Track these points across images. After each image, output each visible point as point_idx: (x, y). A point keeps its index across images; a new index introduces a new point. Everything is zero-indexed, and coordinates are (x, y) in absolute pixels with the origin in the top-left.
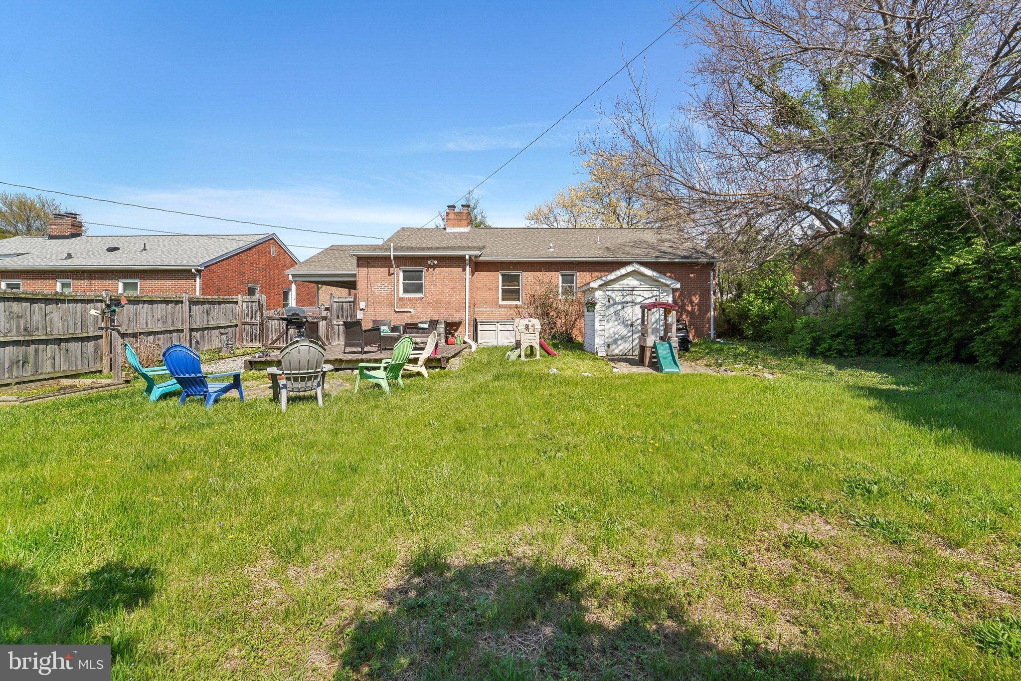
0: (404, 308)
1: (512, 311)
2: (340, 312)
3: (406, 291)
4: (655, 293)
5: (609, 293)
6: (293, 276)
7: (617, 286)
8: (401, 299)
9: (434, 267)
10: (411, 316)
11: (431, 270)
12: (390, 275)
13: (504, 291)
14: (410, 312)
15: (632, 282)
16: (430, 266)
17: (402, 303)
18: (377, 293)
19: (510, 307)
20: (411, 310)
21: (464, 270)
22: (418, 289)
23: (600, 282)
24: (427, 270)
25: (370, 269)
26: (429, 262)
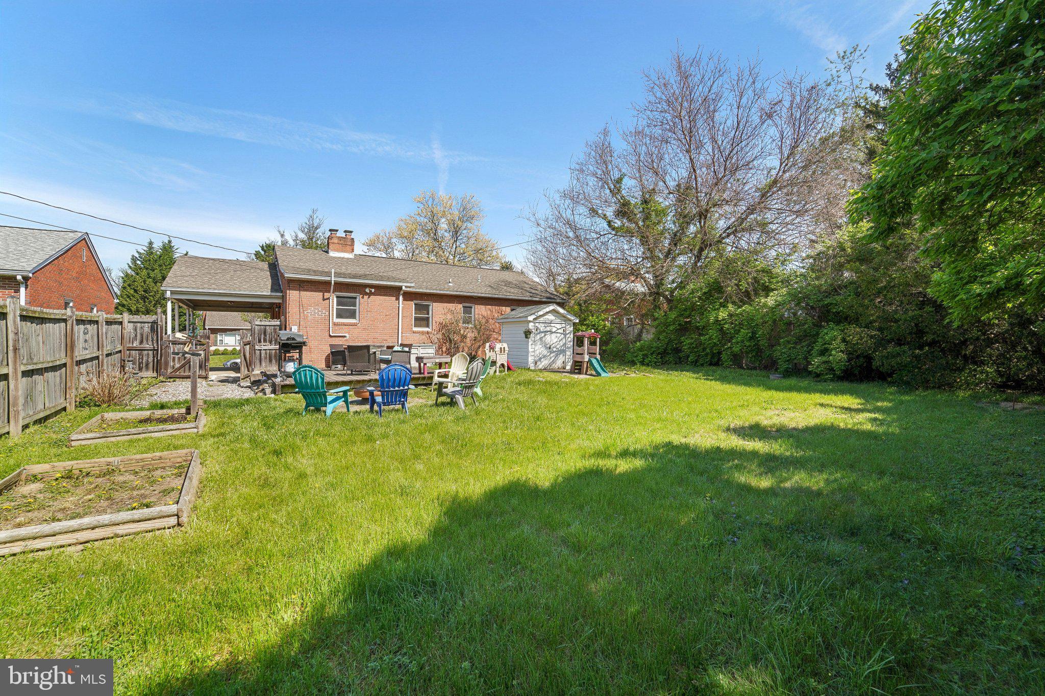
0: (339, 333)
1: (424, 337)
2: (262, 336)
3: (339, 316)
4: (564, 325)
5: (537, 324)
6: (172, 292)
7: (542, 319)
8: (335, 324)
9: (370, 294)
10: (347, 340)
11: (366, 297)
12: (324, 300)
13: (416, 319)
14: (345, 337)
15: (551, 317)
16: (366, 294)
17: (337, 328)
18: (310, 317)
19: (423, 333)
20: (347, 335)
21: (398, 299)
22: (352, 315)
23: (534, 317)
24: (363, 297)
25: (303, 293)
26: (367, 290)
